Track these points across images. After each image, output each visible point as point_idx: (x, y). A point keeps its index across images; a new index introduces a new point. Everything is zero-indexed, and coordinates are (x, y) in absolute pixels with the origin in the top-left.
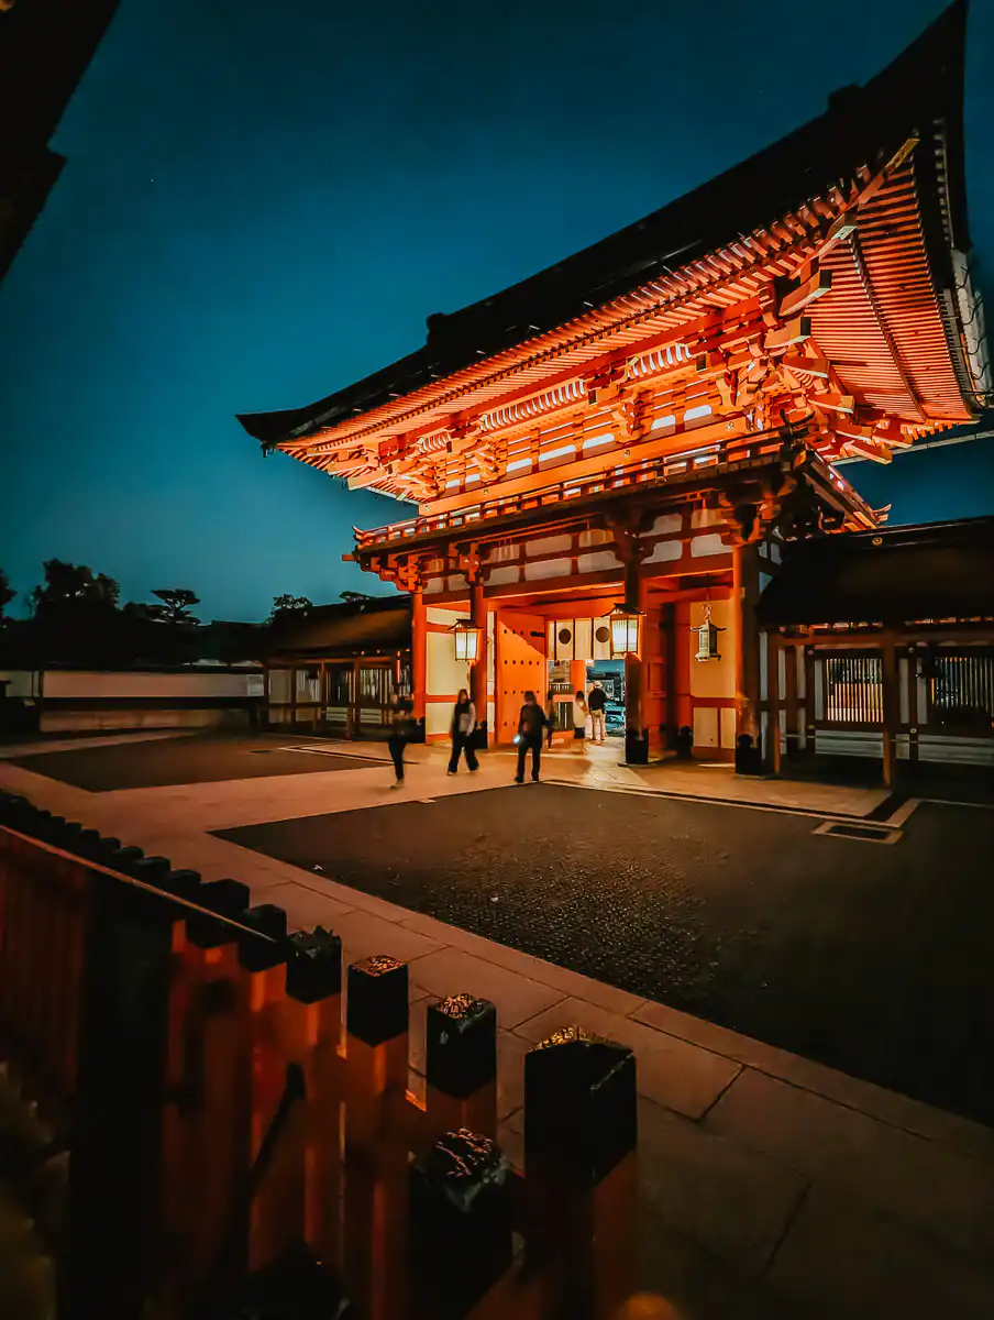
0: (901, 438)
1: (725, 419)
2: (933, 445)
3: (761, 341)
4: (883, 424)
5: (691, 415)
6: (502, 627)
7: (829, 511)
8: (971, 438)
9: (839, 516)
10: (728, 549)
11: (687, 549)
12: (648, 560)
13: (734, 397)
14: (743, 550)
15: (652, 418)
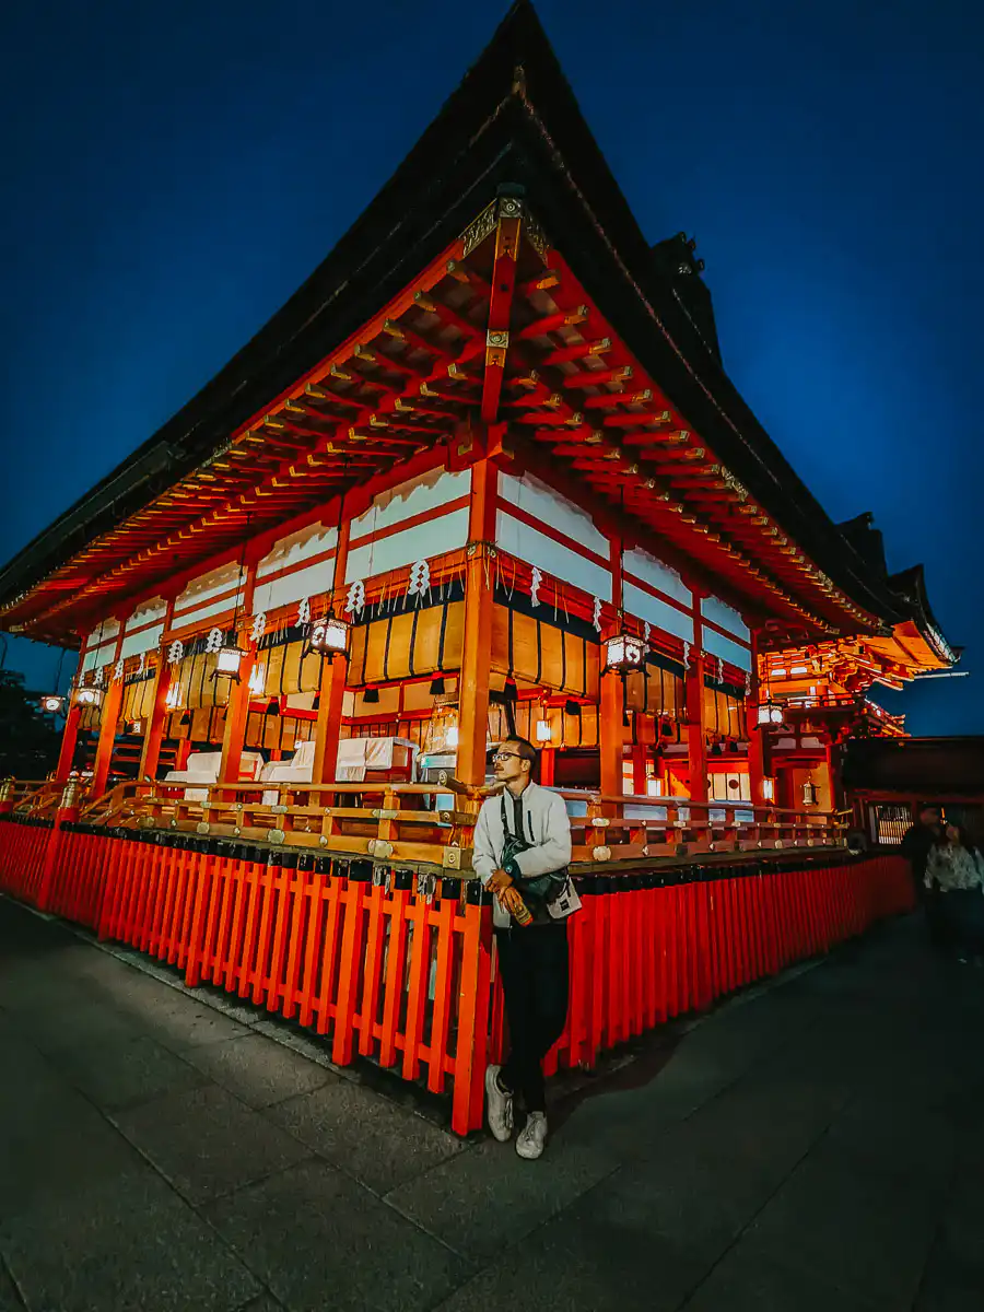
0: (907, 675)
1: (814, 677)
2: (927, 676)
3: (836, 648)
4: (896, 668)
5: (795, 671)
6: (672, 776)
7: (874, 726)
8: (948, 675)
9: (879, 729)
10: (822, 746)
11: (798, 743)
12: (774, 747)
13: (821, 668)
14: (831, 747)
15: (772, 669)
